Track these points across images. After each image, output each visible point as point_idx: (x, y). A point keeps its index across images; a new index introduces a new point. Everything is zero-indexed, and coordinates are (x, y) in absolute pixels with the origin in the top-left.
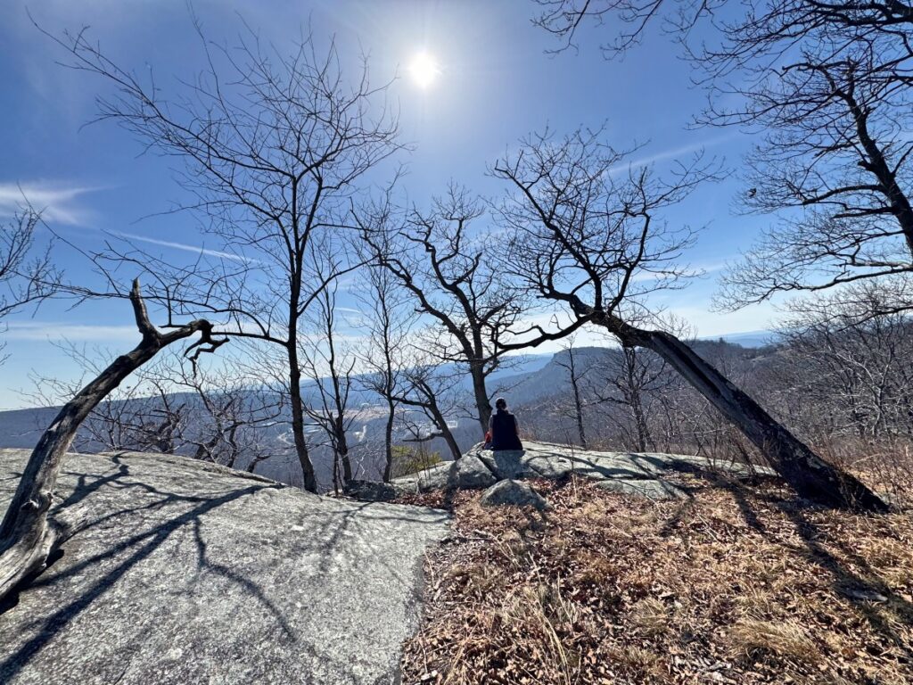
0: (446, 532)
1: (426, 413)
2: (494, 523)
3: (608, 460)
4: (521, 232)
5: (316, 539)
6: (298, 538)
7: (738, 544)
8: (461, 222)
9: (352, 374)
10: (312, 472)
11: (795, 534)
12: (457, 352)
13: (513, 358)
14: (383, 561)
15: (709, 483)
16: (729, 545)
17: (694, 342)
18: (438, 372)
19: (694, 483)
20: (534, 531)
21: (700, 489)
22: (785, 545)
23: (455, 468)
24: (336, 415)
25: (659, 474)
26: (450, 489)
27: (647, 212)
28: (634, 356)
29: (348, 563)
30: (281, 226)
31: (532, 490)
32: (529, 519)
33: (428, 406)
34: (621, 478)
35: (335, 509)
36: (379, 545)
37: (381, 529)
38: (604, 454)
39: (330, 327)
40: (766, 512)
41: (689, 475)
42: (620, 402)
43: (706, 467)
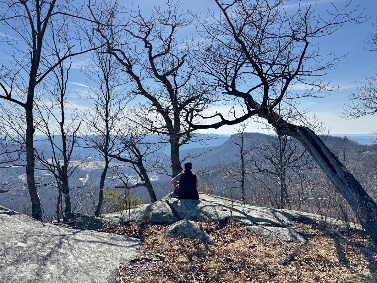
0: (136, 254)
1: (135, 168)
2: (171, 250)
3: (256, 212)
4: (216, 42)
5: (36, 254)
6: (21, 252)
7: (330, 273)
8: (173, 28)
9: (78, 134)
10: (39, 204)
11: (367, 268)
12: (161, 126)
13: (201, 135)
14: (86, 272)
15: (320, 232)
16: (325, 273)
17: (327, 137)
18: (146, 139)
19: (311, 231)
20: (198, 257)
21: (313, 236)
22: (359, 275)
23: (149, 209)
24: (62, 164)
25: (289, 224)
26: (144, 225)
27: (307, 39)
28: (286, 143)
29: (58, 272)
30: (27, 10)
31: (201, 229)
32: (196, 248)
33: (136, 163)
34: (263, 225)
35: (54, 233)
36: (85, 260)
37: (88, 249)
38: (254, 207)
39: (62, 96)
40: (352, 253)
41: (308, 226)
42: (272, 173)
43: (320, 221)
